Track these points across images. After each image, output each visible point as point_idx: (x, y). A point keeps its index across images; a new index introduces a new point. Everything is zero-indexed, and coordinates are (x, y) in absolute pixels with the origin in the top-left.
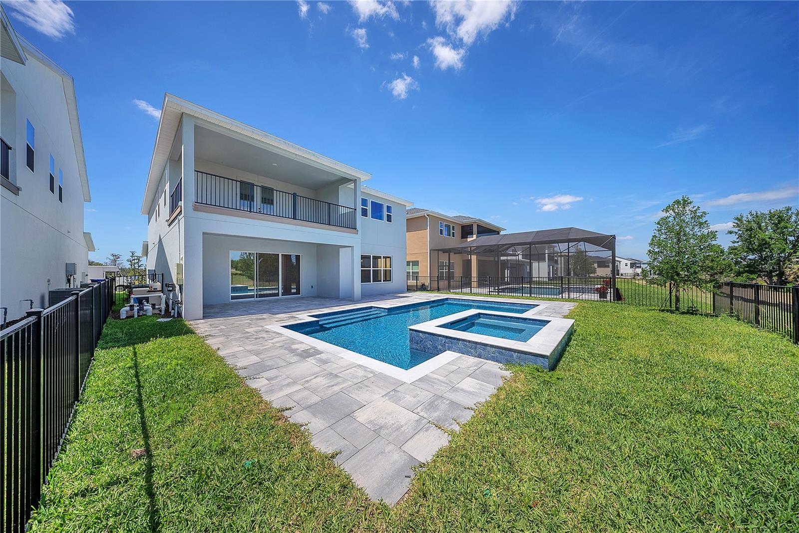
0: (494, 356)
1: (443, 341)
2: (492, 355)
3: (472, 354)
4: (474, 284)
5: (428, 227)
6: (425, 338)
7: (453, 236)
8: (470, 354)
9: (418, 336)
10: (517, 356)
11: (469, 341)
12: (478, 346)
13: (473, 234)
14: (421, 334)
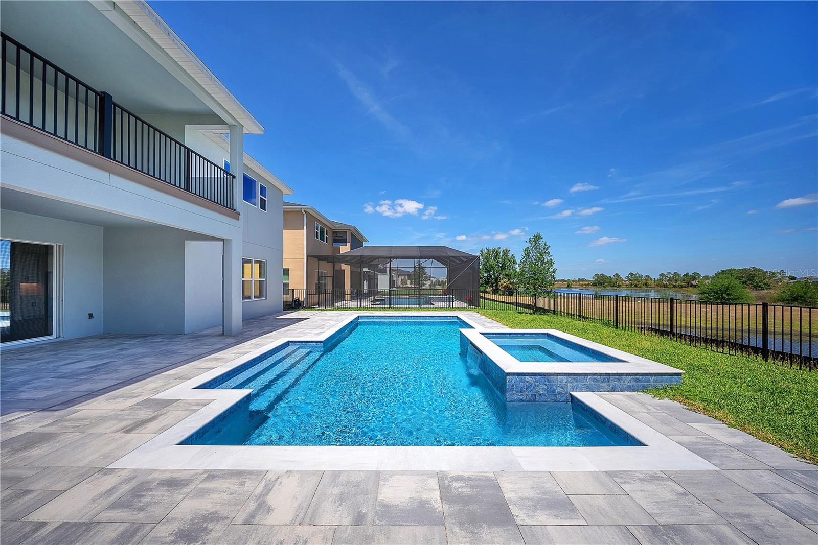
0: (630, 386)
1: (564, 381)
2: (629, 384)
3: (603, 389)
4: (347, 297)
5: (305, 227)
6: (535, 382)
7: (327, 242)
8: (602, 390)
9: (524, 381)
10: (654, 380)
11: (601, 375)
12: (612, 378)
13: (346, 242)
14: (527, 378)
